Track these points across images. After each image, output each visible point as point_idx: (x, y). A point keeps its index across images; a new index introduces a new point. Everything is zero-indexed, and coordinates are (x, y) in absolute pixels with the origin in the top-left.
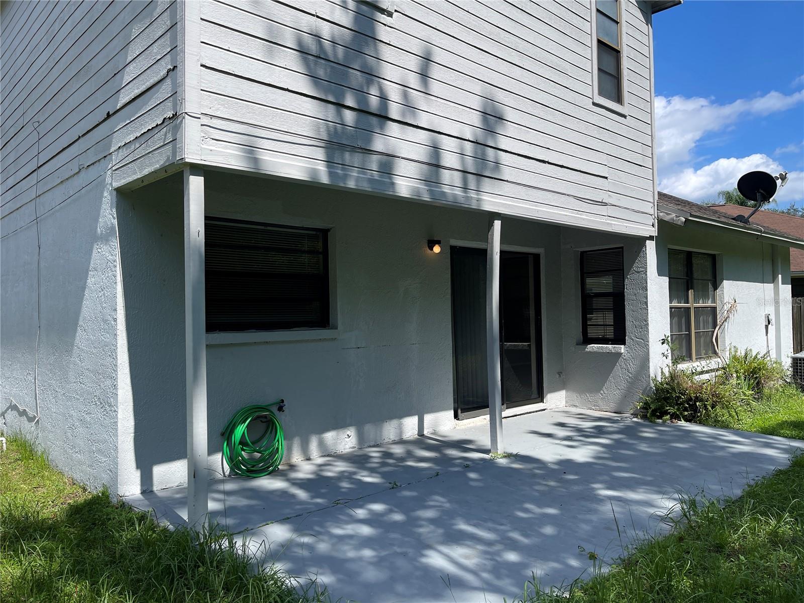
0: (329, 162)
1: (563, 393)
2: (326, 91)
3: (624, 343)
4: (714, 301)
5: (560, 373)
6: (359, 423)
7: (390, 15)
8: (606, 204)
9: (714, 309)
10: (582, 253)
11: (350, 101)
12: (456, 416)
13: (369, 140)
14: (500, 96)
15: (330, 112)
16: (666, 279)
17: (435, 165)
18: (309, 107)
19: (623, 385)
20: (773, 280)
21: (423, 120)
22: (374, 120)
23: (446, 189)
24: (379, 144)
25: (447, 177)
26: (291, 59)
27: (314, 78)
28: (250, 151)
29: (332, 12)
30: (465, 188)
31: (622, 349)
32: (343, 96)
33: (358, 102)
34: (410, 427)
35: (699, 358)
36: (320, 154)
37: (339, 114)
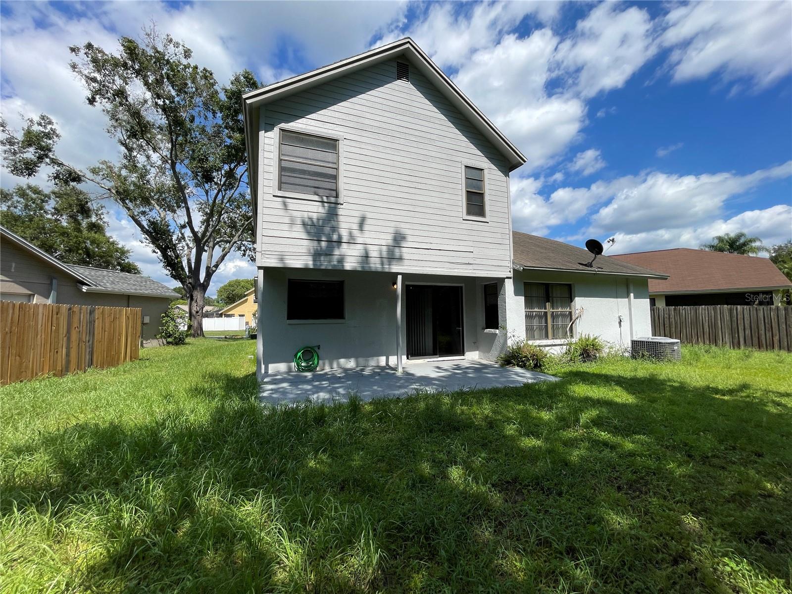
0: (314, 260)
1: (477, 352)
2: (314, 236)
3: (497, 328)
4: (570, 309)
5: (475, 343)
6: (356, 357)
7: (342, 204)
8: (472, 264)
9: (570, 313)
10: (485, 285)
11: (323, 239)
12: (408, 358)
13: (332, 251)
14: (402, 225)
15: (316, 243)
16: (522, 298)
17: (366, 257)
18: (306, 243)
19: (499, 349)
20: (628, 296)
21: (359, 240)
22: (335, 244)
23: (372, 265)
24: (337, 252)
25: (372, 260)
26: (299, 228)
27: (308, 233)
28: (282, 260)
29: (318, 209)
30: (382, 264)
31: (497, 331)
32: (321, 237)
33: (327, 238)
34: (382, 361)
35: (554, 338)
36: (311, 258)
37: (319, 243)
